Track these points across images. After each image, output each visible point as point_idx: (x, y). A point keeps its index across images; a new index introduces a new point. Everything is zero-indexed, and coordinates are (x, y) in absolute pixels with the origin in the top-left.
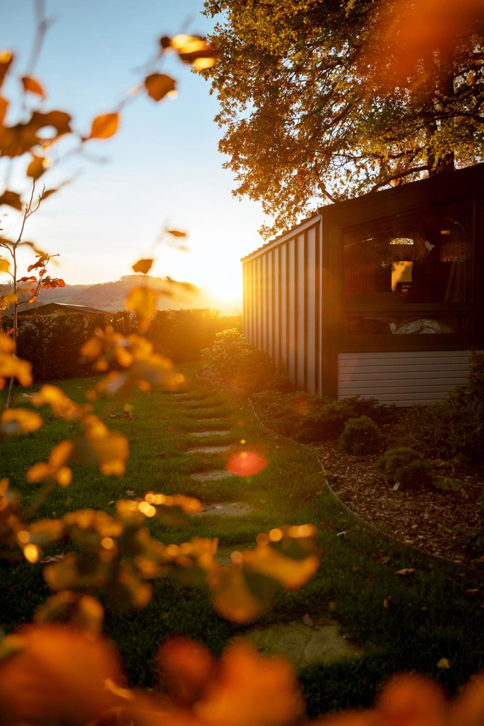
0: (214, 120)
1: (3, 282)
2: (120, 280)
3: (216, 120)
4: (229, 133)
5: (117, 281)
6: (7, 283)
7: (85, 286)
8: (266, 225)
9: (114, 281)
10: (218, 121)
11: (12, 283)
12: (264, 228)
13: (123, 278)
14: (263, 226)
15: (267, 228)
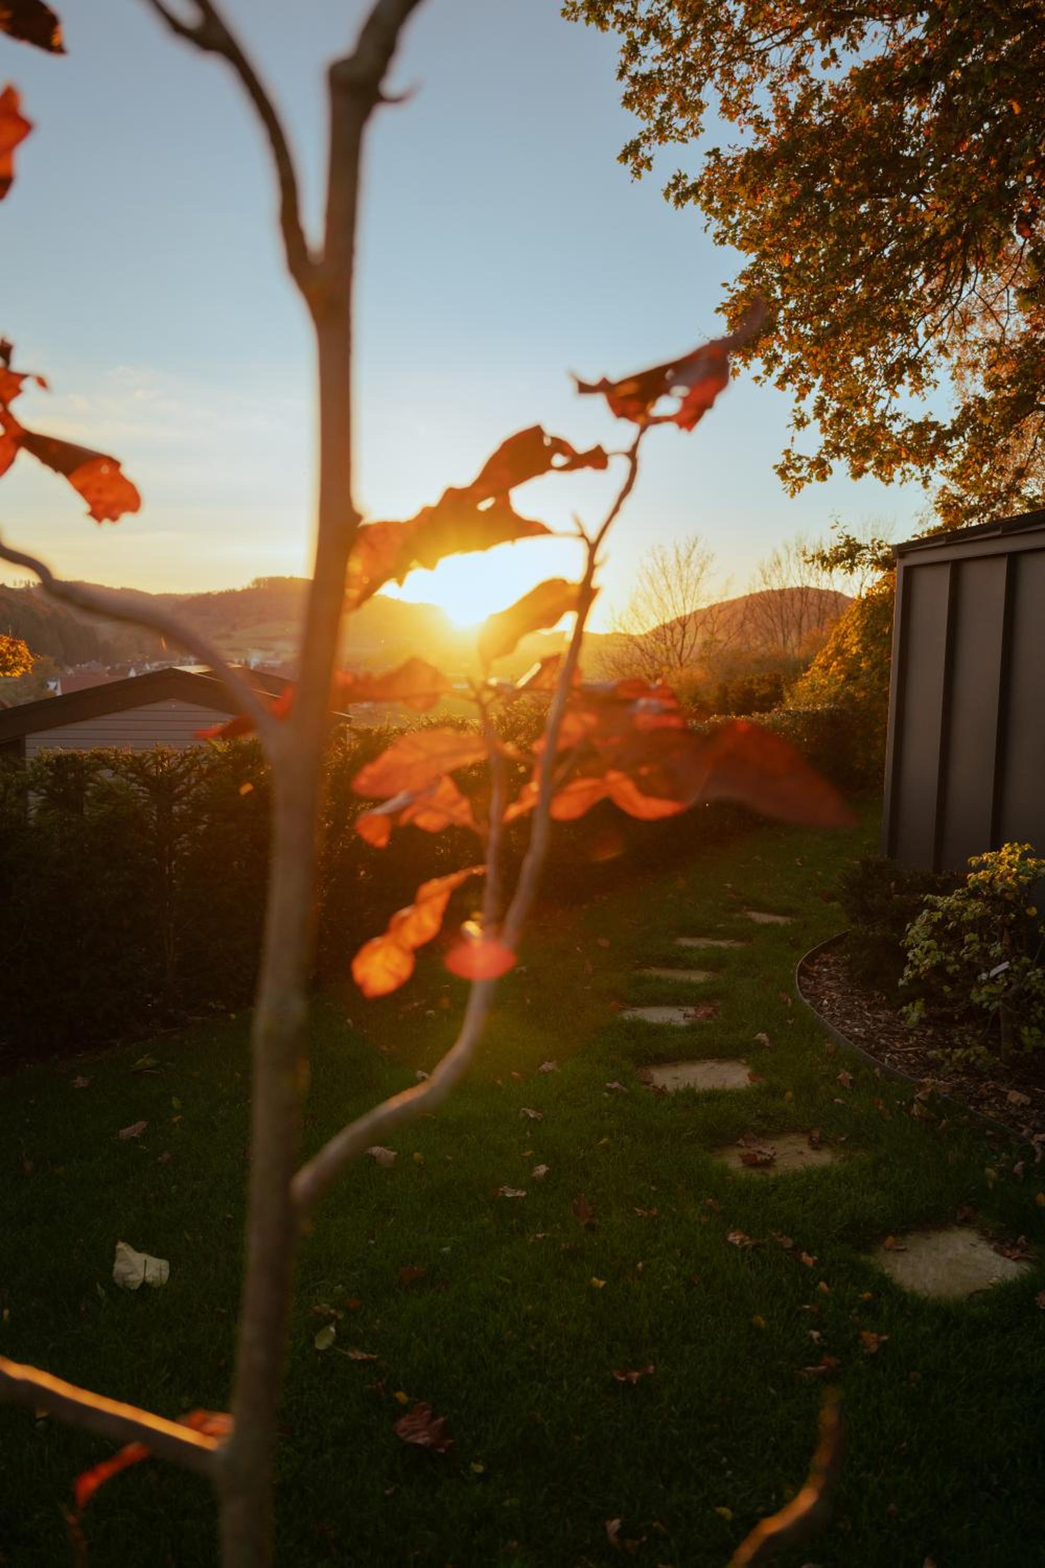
0: (618, 158)
1: (15, 584)
2: (251, 586)
3: (624, 157)
4: (675, 186)
5: (246, 587)
6: (22, 586)
7: (180, 596)
8: (797, 451)
9: (239, 588)
10: (631, 160)
11: (31, 586)
12: (788, 459)
13: (258, 581)
14: (787, 452)
15: (800, 458)
